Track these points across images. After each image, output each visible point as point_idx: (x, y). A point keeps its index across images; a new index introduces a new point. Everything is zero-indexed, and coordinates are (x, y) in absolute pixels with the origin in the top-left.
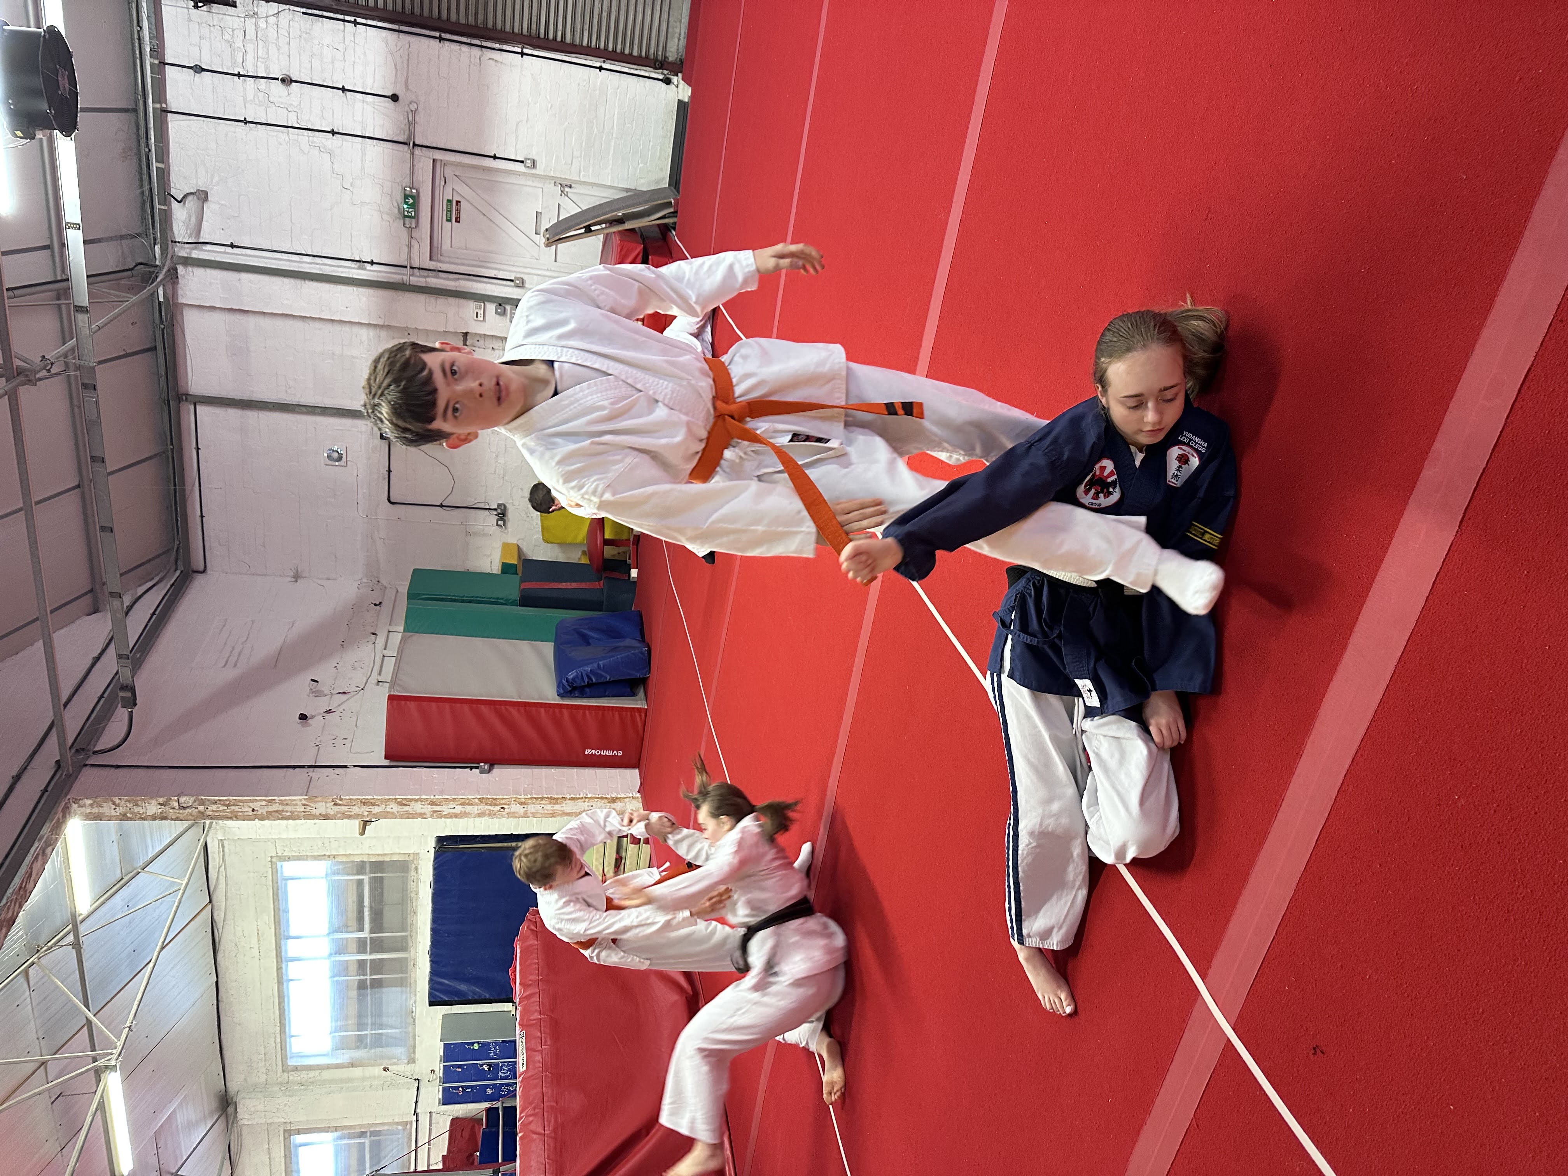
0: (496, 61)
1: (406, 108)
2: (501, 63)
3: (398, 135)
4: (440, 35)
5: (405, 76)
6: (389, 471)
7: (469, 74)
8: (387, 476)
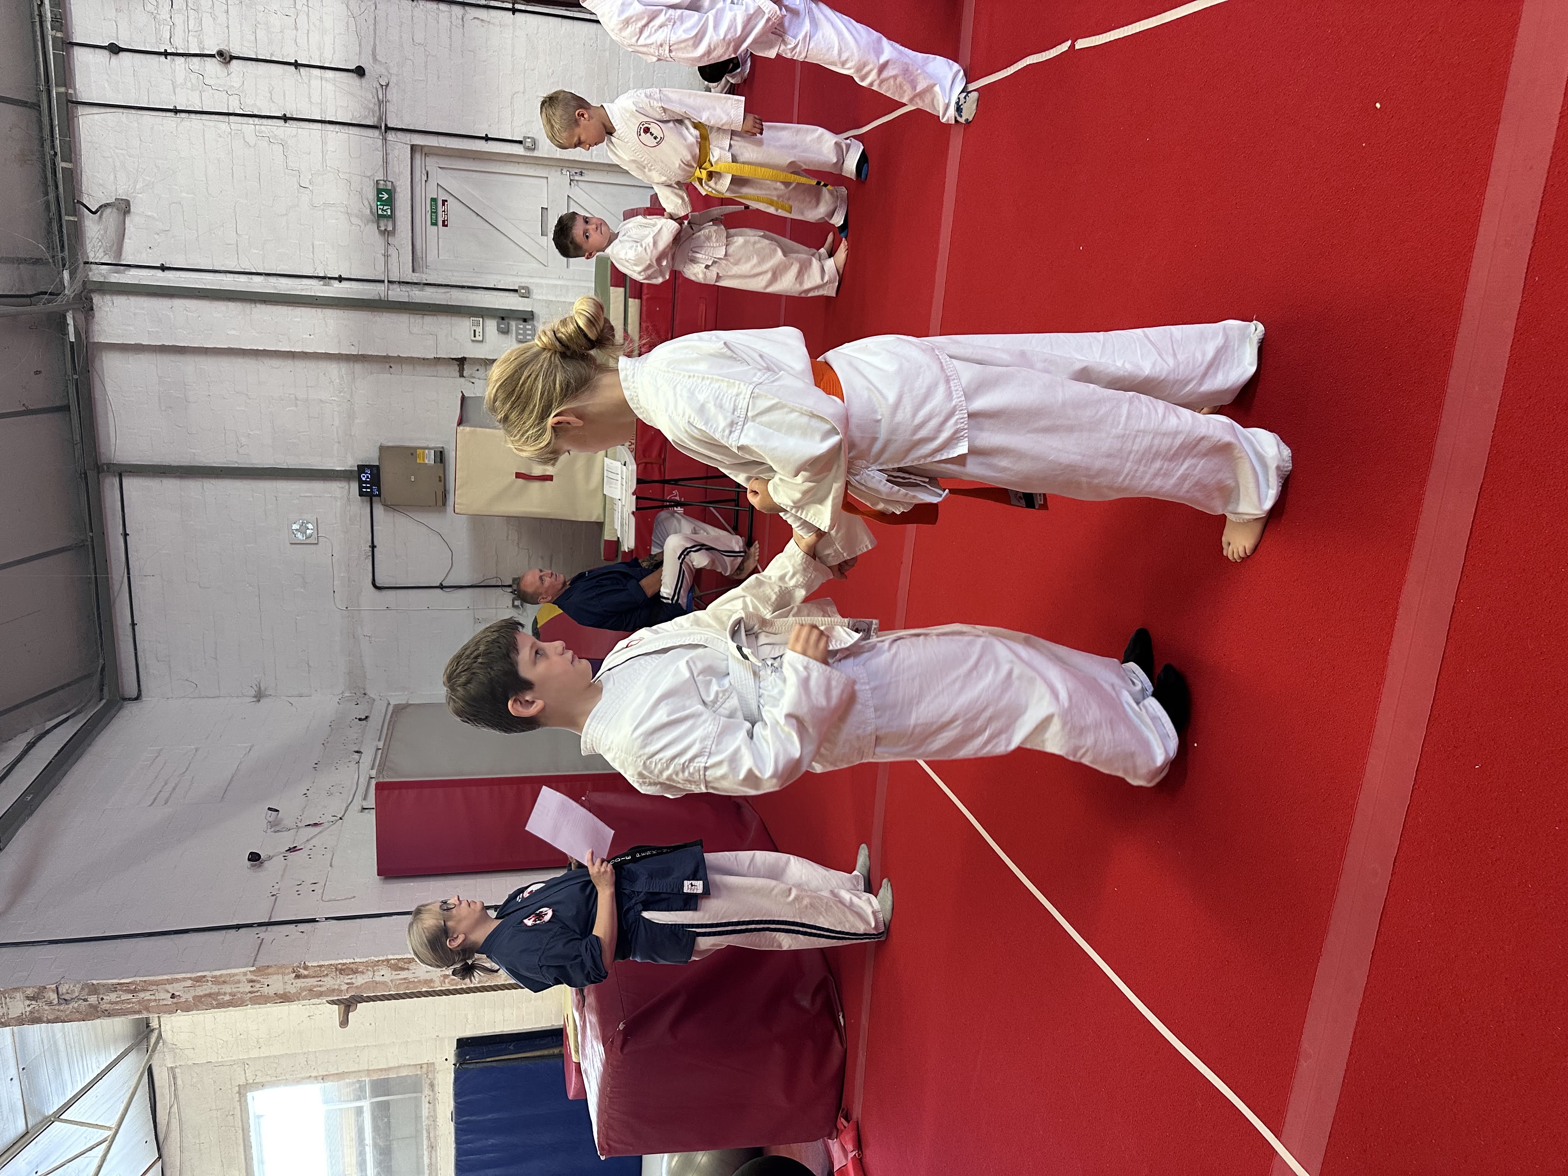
0: (483, 20)
1: (375, 83)
2: (488, 22)
3: (366, 117)
5: (372, 43)
6: (373, 547)
7: (450, 37)
8: (370, 554)
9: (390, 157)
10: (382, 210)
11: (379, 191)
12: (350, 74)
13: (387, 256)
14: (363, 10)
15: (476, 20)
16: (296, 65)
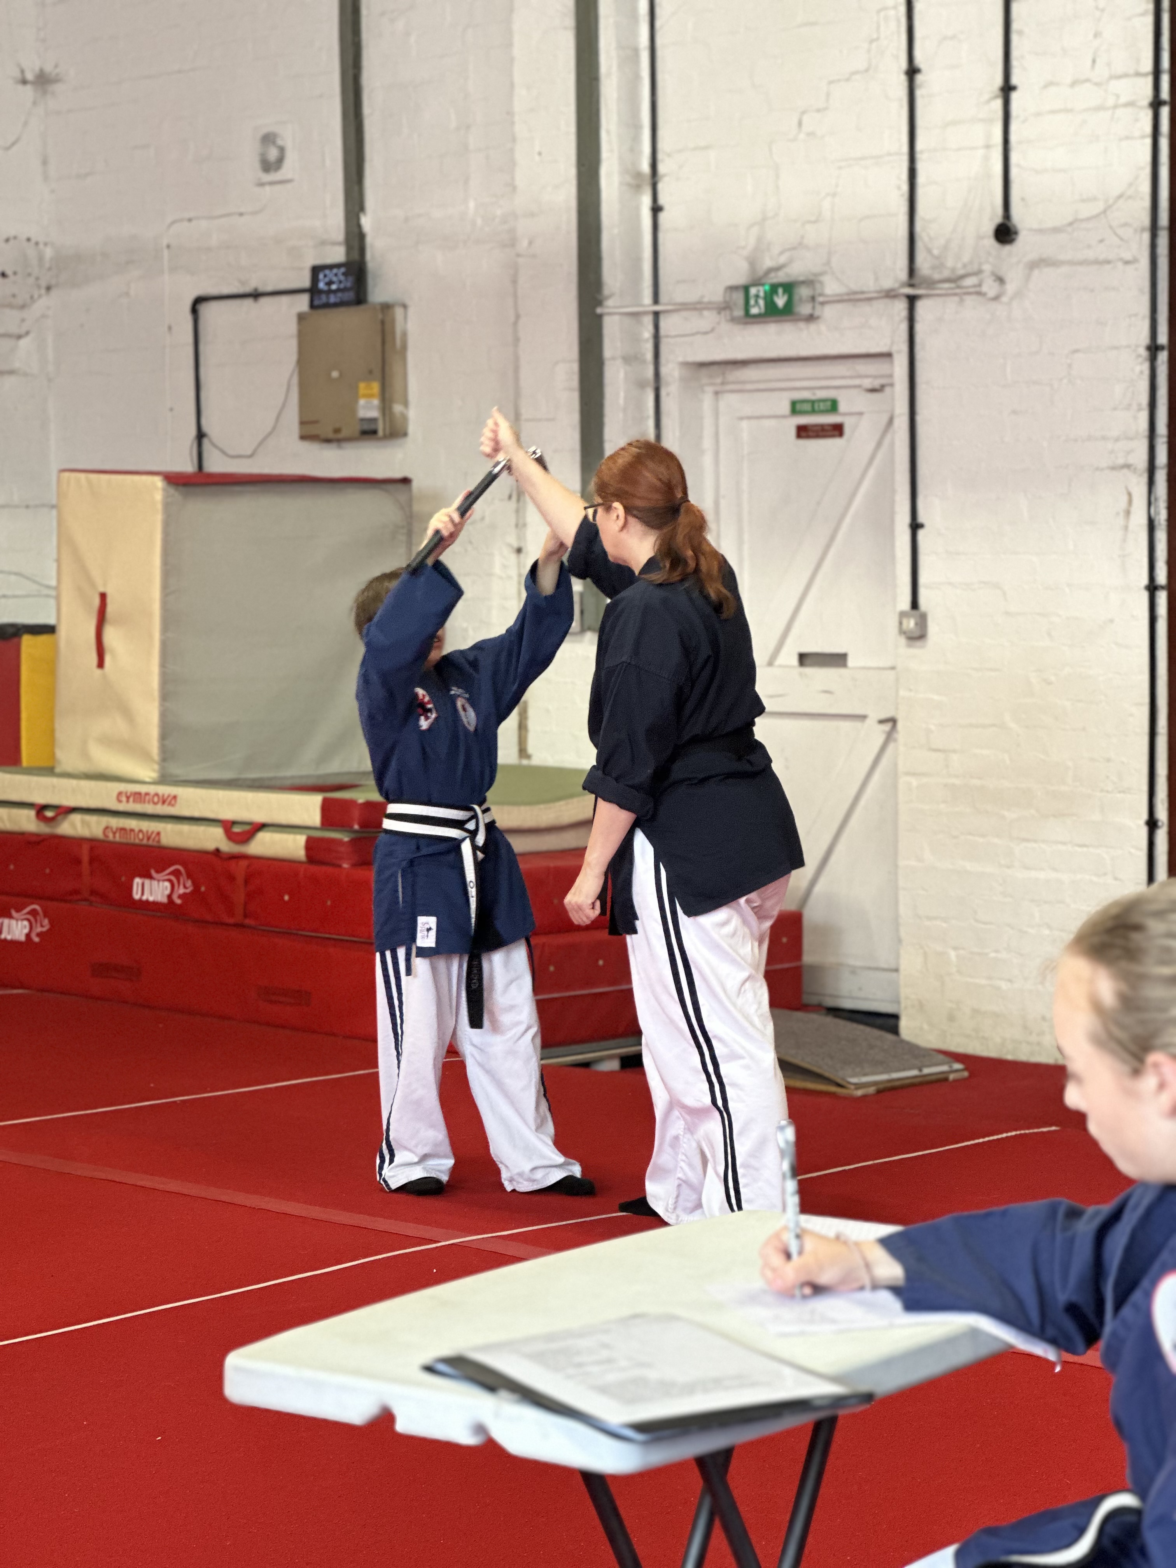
0: (1128, 513)
1: (987, 268)
2: (1126, 528)
3: (929, 251)
4: (1162, 348)
5: (1062, 257)
6: (256, 295)
7: (1090, 438)
8: (247, 289)
9: (866, 308)
10: (757, 296)
11: (789, 288)
12: (1000, 211)
13: (697, 307)
14: (1120, 231)
15: (1125, 498)
16: (1007, 89)
